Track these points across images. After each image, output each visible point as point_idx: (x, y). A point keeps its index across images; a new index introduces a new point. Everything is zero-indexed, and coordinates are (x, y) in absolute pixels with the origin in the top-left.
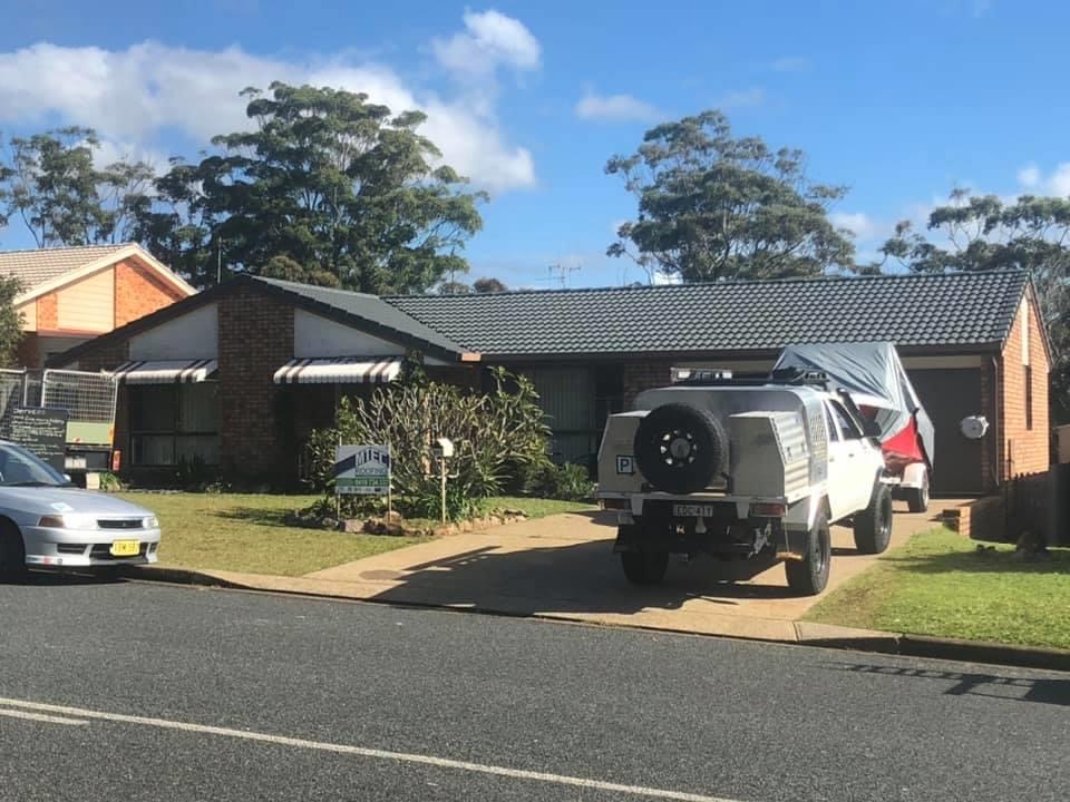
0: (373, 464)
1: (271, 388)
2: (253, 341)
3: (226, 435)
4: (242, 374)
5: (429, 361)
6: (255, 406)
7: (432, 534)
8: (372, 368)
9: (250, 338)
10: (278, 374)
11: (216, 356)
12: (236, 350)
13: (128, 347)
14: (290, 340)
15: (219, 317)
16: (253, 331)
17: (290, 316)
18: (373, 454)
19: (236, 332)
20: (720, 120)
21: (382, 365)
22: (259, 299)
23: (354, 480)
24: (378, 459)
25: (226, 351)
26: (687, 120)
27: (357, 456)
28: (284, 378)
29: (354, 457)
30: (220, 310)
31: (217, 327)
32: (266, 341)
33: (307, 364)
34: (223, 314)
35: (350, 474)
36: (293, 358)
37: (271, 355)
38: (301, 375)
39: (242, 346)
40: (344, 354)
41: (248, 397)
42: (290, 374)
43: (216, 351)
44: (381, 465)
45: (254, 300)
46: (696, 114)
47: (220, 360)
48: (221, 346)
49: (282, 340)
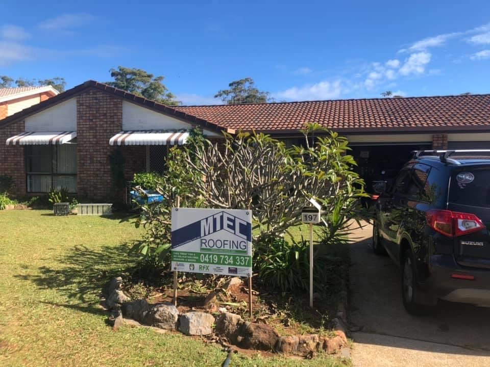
0: (225, 235)
1: (108, 148)
2: (98, 120)
3: (82, 175)
4: (91, 140)
5: (207, 132)
6: (99, 159)
7: (325, 346)
8: (171, 136)
9: (96, 119)
10: (112, 140)
11: (76, 129)
12: (88, 126)
13: (24, 123)
14: (120, 120)
15: (77, 106)
16: (98, 115)
17: (120, 106)
18: (226, 222)
19: (88, 115)
20: (251, 80)
21: (178, 134)
22: (101, 95)
23: (198, 254)
24: (233, 228)
25: (81, 126)
26: (241, 80)
27: (203, 223)
28: (115, 142)
29: (198, 224)
30: (78, 102)
31: (76, 113)
32: (105, 120)
33: (131, 133)
34: (80, 104)
35: (192, 246)
36: (122, 130)
37: (109, 128)
38: (127, 140)
39: (91, 123)
40: (153, 128)
41: (95, 153)
42: (120, 140)
43: (76, 126)
44: (240, 238)
45: (98, 96)
46: (244, 79)
47: (78, 132)
48: (79, 124)
49: (116, 120)
